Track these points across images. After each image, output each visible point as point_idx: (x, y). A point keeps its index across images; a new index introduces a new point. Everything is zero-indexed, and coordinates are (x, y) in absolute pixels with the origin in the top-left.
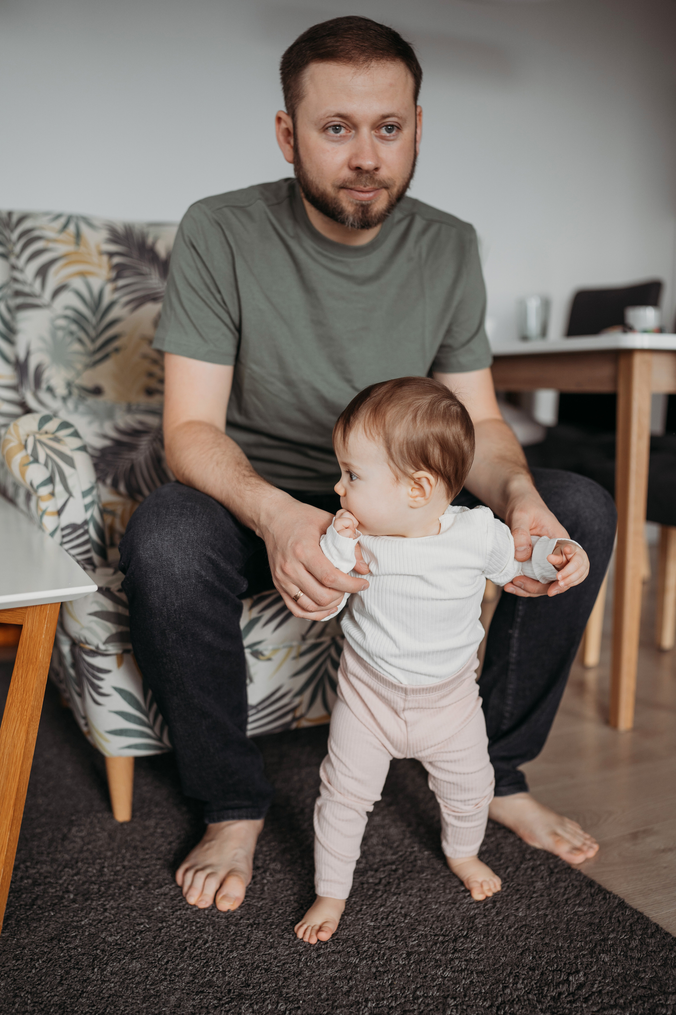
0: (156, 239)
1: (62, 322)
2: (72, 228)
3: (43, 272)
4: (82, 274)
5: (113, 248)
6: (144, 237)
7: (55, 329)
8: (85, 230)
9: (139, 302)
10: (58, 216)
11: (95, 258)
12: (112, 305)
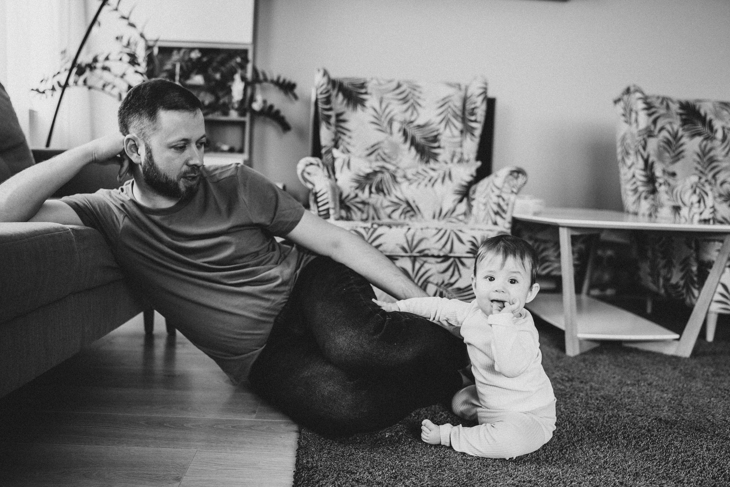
0: (700, 108)
1: (662, 144)
2: (665, 103)
3: (655, 122)
4: (670, 123)
5: (680, 111)
6: (694, 106)
7: (659, 146)
8: (671, 104)
9: (693, 136)
10: (658, 98)
11: (675, 115)
12: (682, 137)
